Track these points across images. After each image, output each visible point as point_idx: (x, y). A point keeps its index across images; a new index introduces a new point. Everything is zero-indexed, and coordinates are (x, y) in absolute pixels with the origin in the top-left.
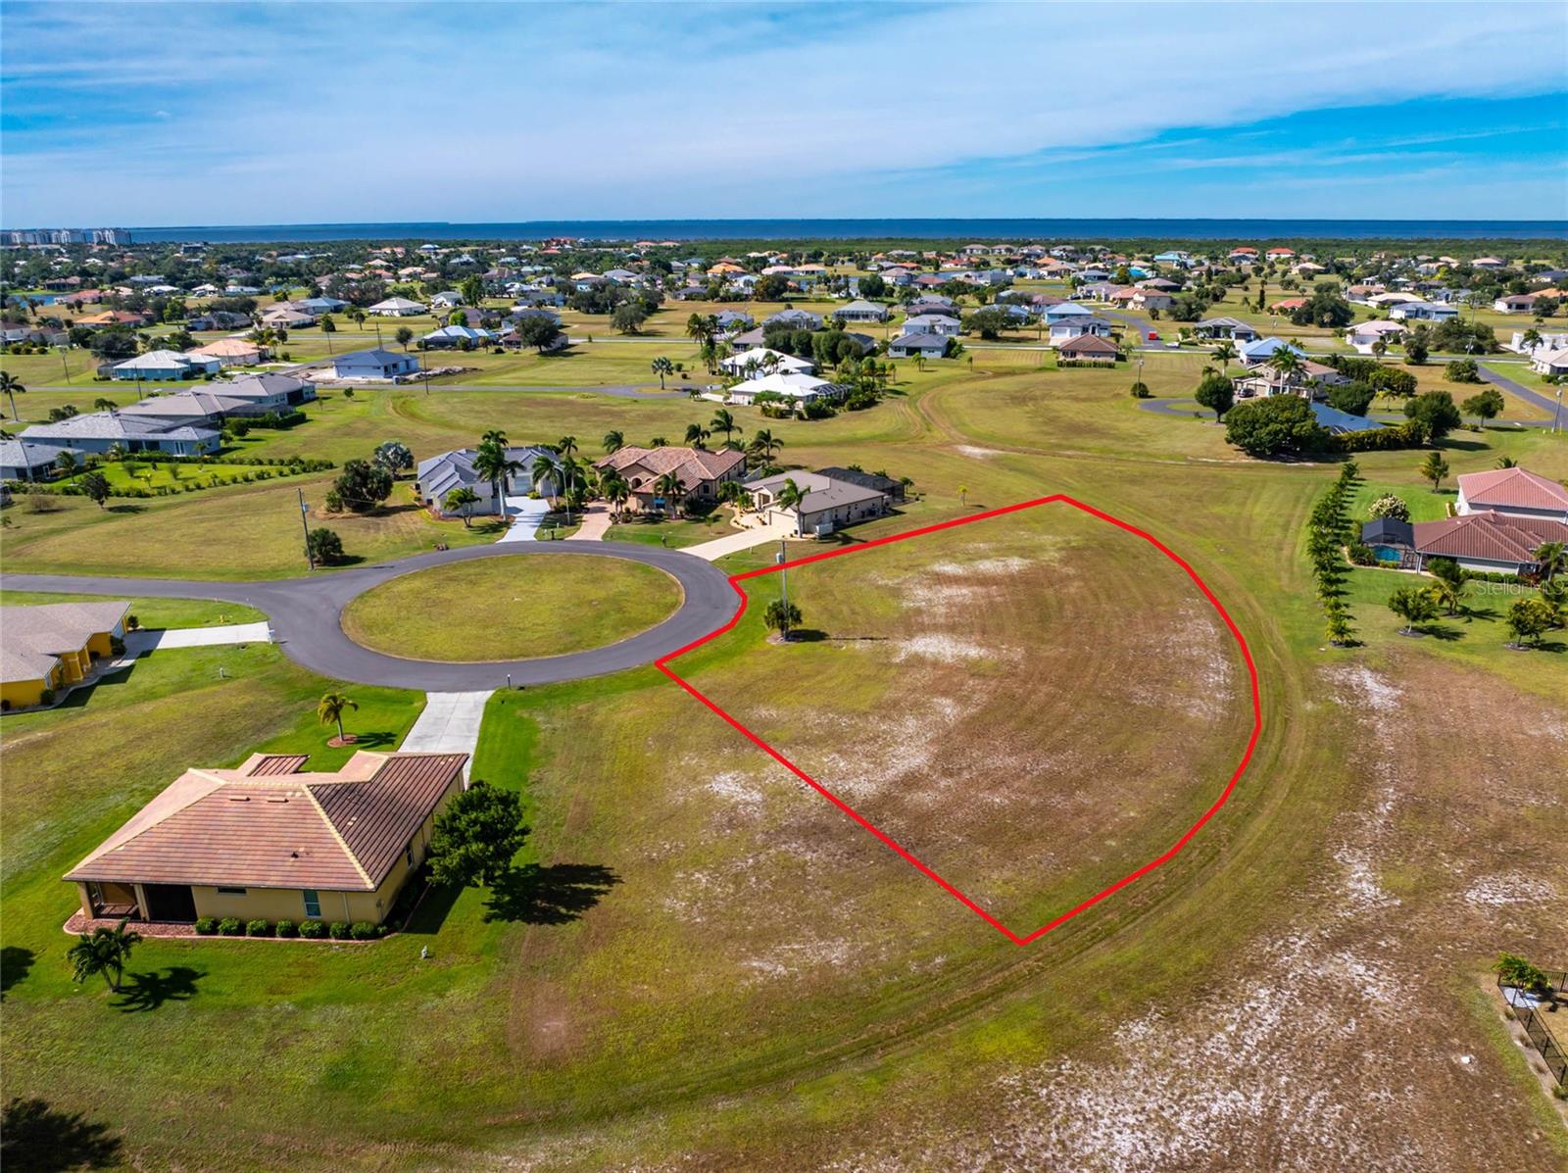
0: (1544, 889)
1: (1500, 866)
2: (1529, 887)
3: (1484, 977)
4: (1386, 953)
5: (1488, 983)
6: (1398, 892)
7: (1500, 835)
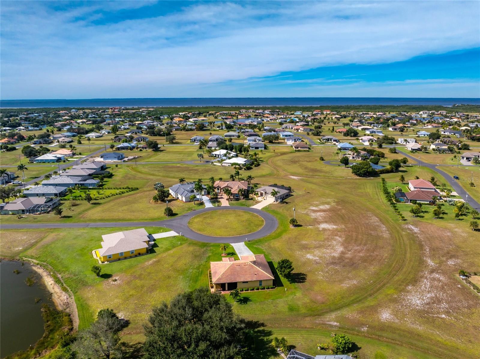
0: (459, 261)
1: (451, 258)
2: (457, 261)
3: (456, 275)
4: (440, 273)
5: (457, 275)
6: (437, 264)
7: (448, 253)
